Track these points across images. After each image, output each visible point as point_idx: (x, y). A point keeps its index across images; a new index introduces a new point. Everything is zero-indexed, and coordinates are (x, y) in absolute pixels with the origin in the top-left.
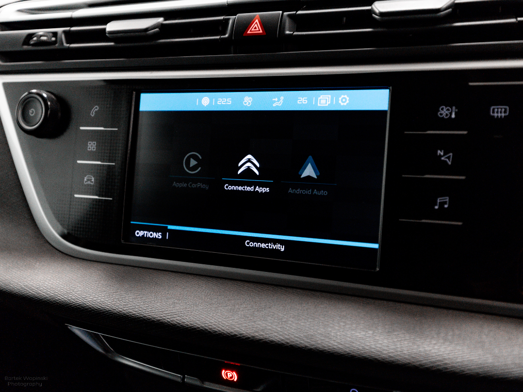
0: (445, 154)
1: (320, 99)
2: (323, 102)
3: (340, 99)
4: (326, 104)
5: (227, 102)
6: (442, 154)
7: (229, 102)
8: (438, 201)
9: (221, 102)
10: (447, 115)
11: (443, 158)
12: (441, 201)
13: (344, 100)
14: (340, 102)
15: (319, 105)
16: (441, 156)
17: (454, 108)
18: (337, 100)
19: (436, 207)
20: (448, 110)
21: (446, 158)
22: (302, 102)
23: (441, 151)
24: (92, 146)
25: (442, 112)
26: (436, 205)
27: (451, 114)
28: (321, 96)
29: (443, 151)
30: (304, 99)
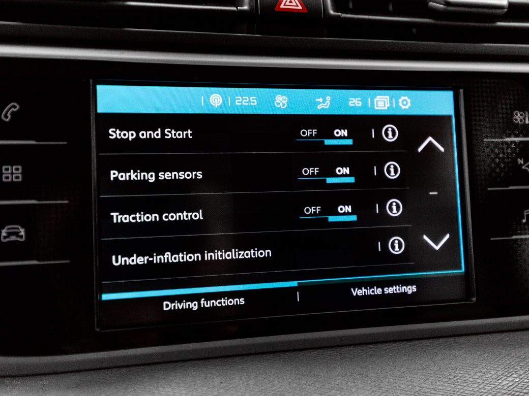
0: (525, 163)
1: (377, 101)
2: (381, 104)
3: (400, 101)
4: (385, 107)
5: (250, 101)
6: (522, 162)
7: (254, 102)
8: (525, 214)
9: (241, 102)
10: (521, 121)
11: (523, 167)
12: (528, 213)
13: (405, 103)
14: (401, 104)
15: (376, 108)
16: (521, 165)
17: (526, 113)
18: (397, 103)
19: (524, 221)
20: (521, 115)
21: (526, 167)
22: (354, 103)
23: (521, 159)
24: (12, 174)
25: (516, 117)
26: (523, 218)
27: (525, 119)
28: (378, 97)
29: (522, 159)
30: (358, 100)
